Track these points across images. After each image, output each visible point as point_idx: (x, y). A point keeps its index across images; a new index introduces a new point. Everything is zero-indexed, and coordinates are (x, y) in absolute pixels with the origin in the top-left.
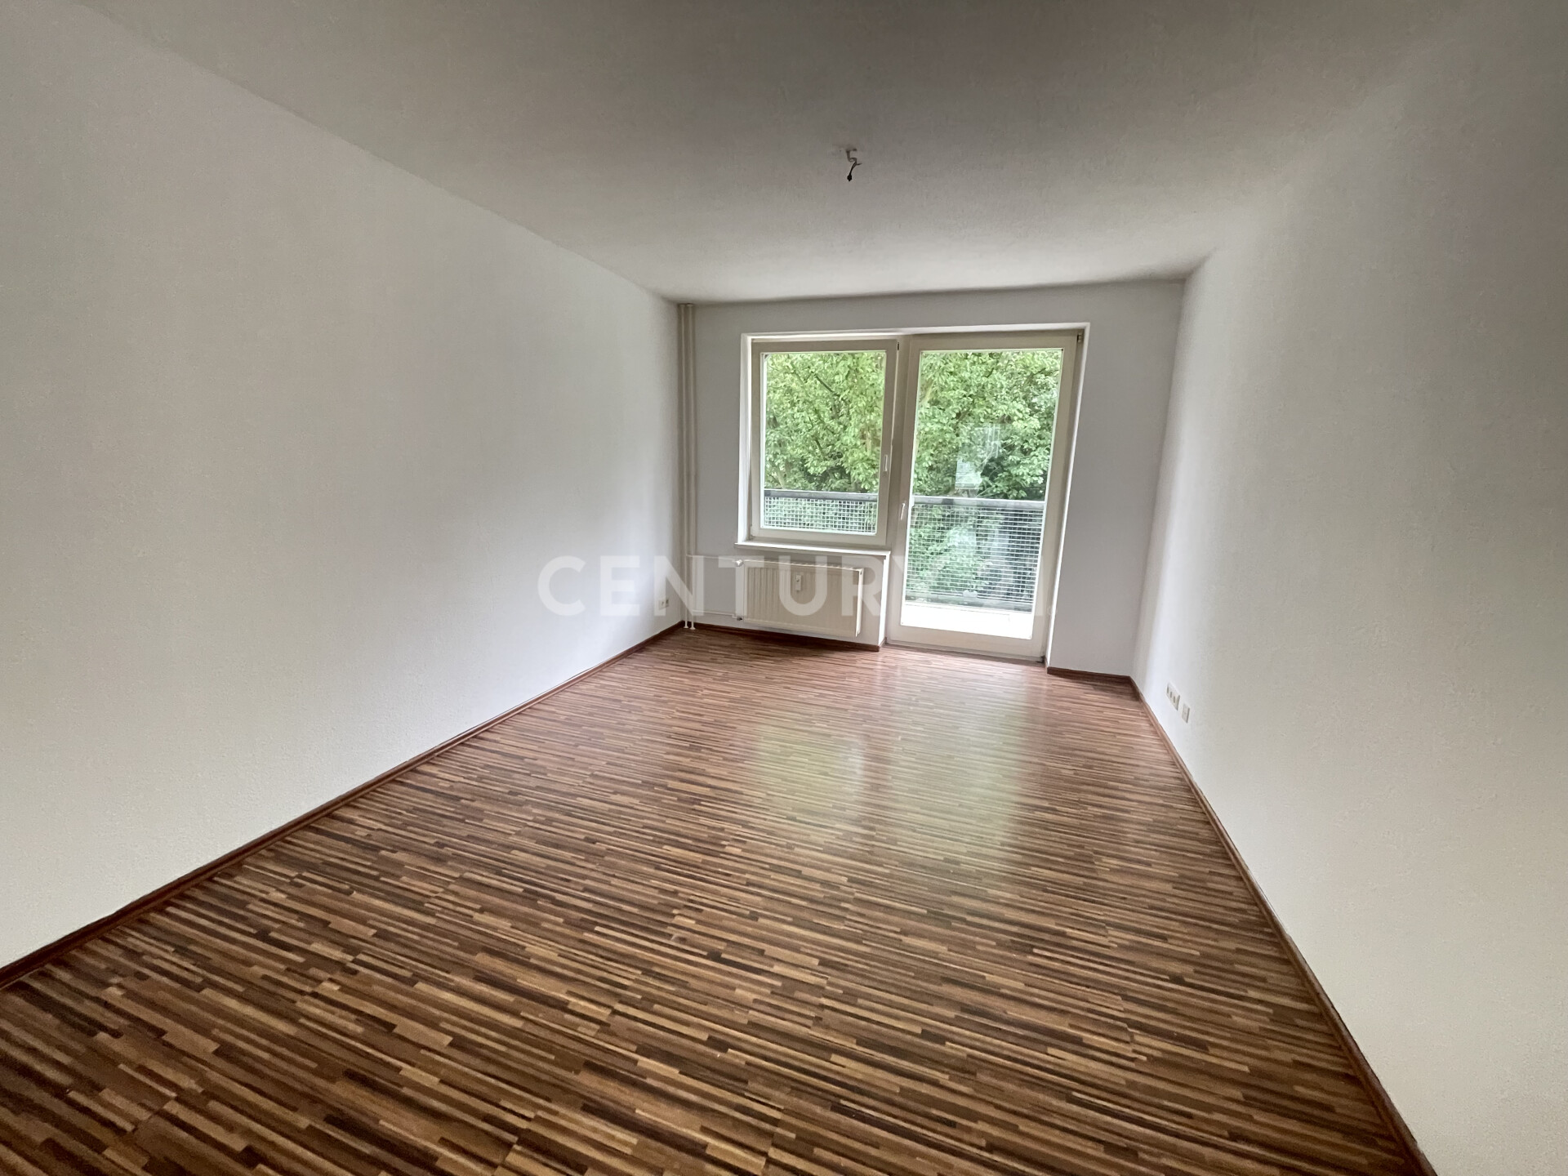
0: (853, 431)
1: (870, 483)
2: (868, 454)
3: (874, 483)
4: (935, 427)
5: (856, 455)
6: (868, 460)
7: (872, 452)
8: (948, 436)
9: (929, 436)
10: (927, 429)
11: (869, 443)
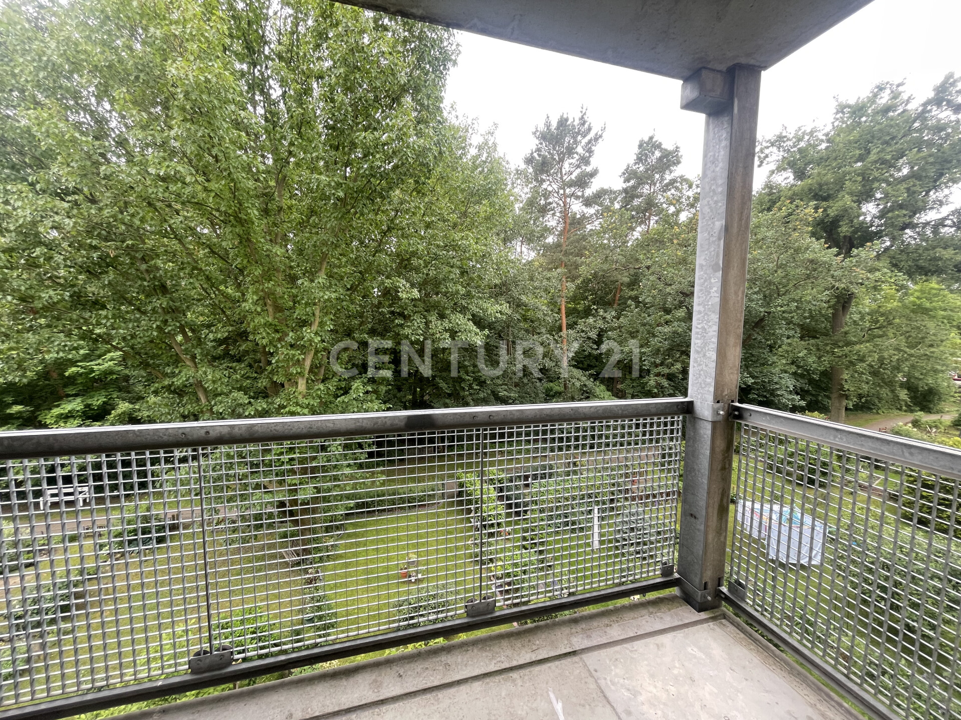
0: (251, 297)
1: (275, 346)
2: (270, 319)
3: (279, 346)
4: (333, 296)
5: (256, 321)
6: (271, 324)
7: (274, 318)
8: (345, 303)
9: (328, 304)
10: (326, 297)
11: (270, 310)
